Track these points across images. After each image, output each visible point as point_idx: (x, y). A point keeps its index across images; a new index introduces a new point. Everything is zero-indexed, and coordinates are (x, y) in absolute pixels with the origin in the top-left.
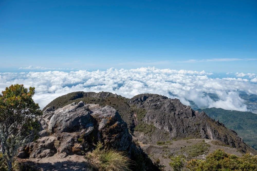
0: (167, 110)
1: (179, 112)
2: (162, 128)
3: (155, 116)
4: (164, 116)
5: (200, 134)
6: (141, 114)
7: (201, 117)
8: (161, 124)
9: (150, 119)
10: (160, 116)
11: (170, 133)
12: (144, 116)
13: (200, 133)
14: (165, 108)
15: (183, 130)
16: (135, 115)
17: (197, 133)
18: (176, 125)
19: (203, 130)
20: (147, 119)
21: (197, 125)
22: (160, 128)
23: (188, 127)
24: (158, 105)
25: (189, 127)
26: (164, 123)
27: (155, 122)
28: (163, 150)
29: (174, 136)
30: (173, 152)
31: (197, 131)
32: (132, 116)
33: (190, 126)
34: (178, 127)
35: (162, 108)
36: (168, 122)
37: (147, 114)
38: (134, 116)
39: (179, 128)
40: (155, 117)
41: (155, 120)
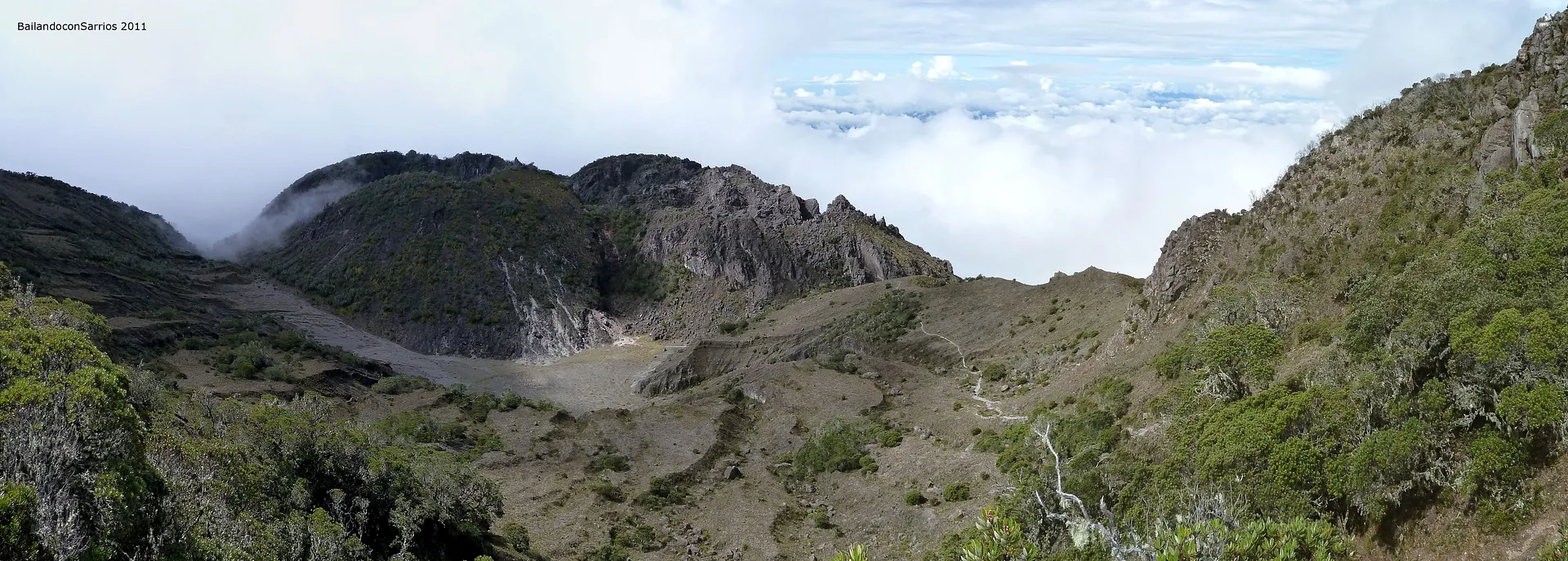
0: (718, 207)
1: (759, 208)
2: (718, 273)
3: (683, 230)
4: (719, 225)
5: (846, 271)
6: (630, 228)
7: (839, 215)
8: (711, 256)
9: (667, 244)
10: (704, 228)
11: (750, 285)
12: (643, 234)
13: (845, 269)
14: (708, 199)
15: (793, 267)
16: (608, 234)
17: (836, 272)
18: (766, 255)
19: (851, 258)
20: (654, 246)
21: (831, 242)
22: (709, 273)
23: (806, 255)
24: (684, 190)
25: (808, 253)
26: (722, 253)
27: (688, 253)
28: (755, 351)
29: (764, 296)
30: (797, 347)
31: (837, 263)
32: (595, 236)
33: (810, 249)
34: (774, 259)
35: (700, 200)
36: (738, 246)
37: (651, 226)
38: (604, 239)
39: (778, 263)
40: (684, 234)
41: (686, 245)
